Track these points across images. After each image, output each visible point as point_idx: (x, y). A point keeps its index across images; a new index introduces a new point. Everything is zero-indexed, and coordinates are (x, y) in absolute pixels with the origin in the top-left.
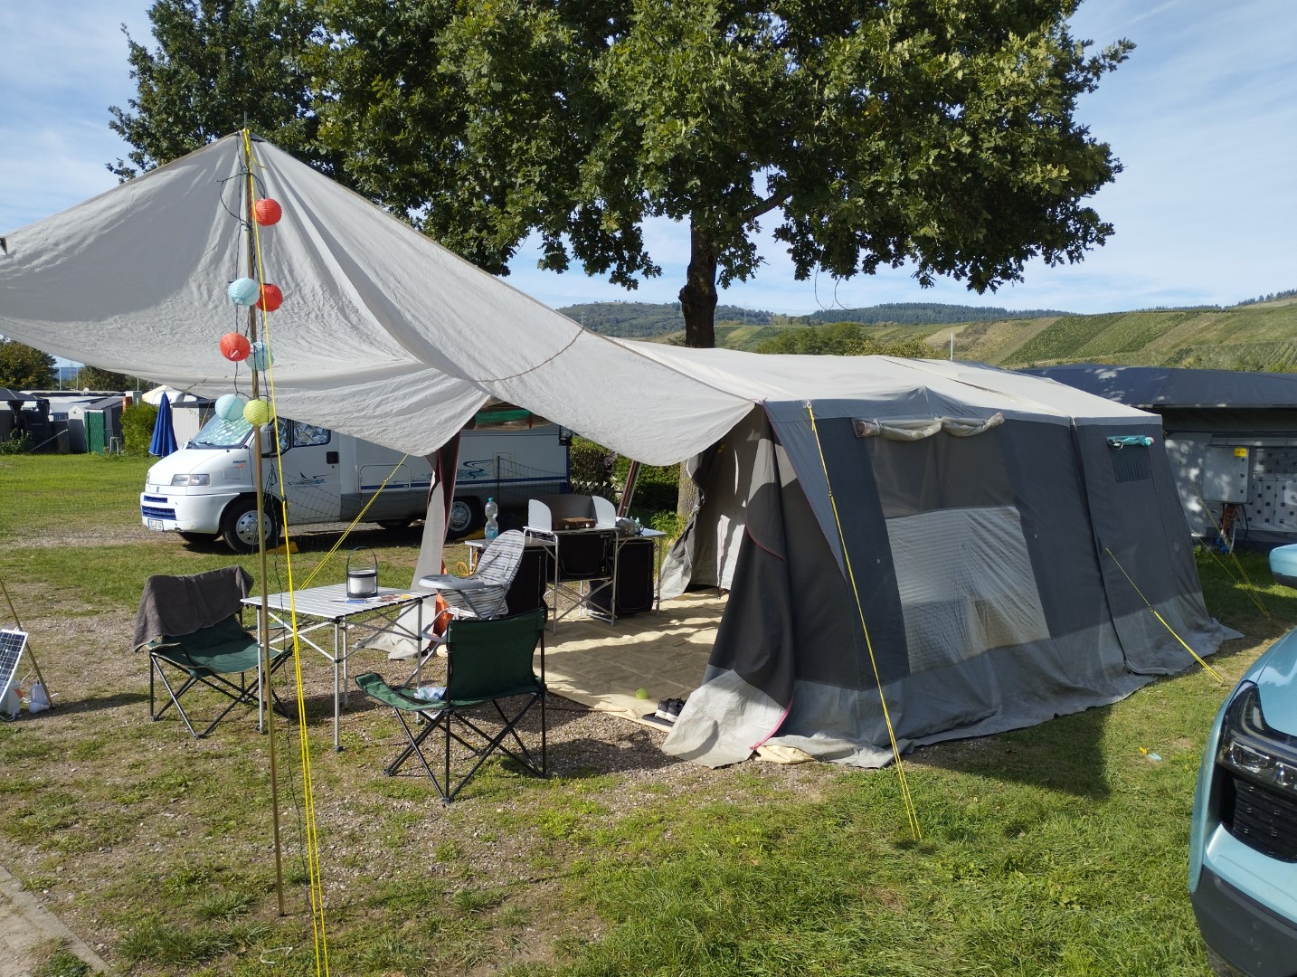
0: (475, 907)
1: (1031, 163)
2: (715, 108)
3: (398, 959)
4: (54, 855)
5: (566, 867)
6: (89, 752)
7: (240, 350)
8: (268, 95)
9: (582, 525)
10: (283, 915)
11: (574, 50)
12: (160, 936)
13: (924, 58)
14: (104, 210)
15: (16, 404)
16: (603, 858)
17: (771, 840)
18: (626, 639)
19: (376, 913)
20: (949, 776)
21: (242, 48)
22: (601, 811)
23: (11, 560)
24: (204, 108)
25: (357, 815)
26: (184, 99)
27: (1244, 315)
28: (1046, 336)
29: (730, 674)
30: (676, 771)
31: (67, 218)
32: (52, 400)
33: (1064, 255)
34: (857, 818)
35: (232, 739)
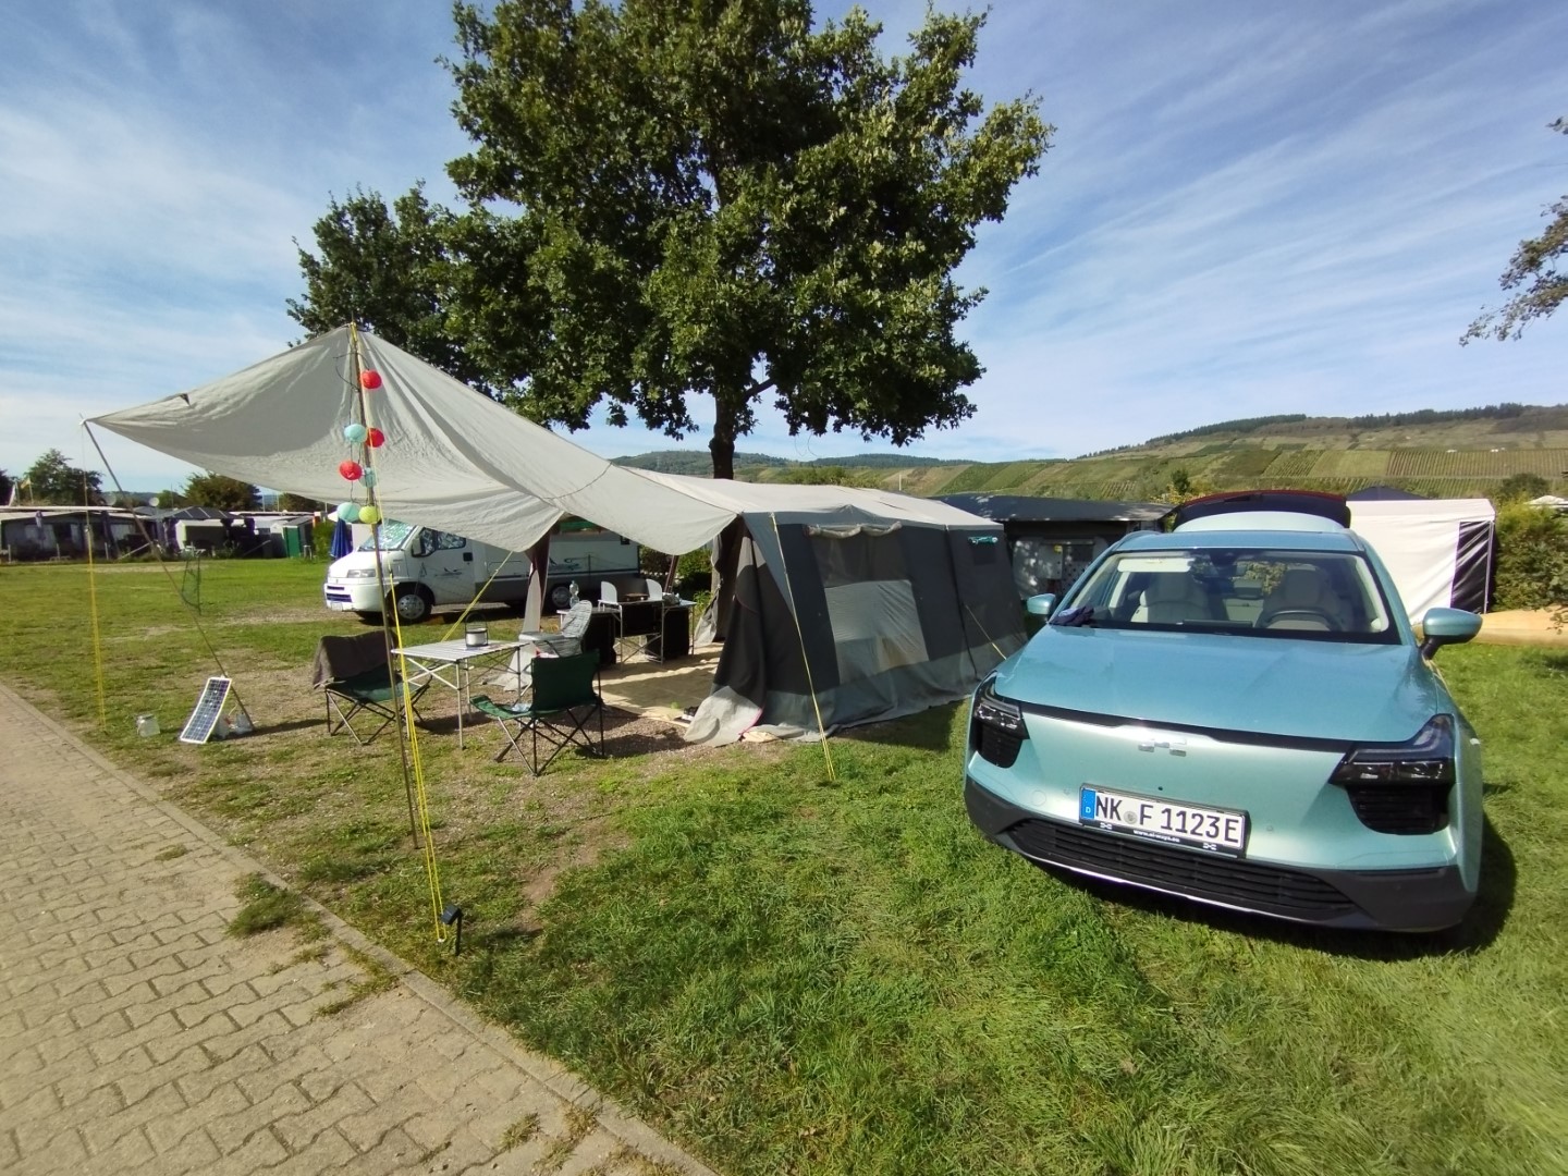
0: (546, 836)
1: (923, 364)
2: (721, 318)
3: (494, 868)
4: (253, 823)
5: (611, 809)
6: (280, 758)
7: (353, 472)
8: (413, 294)
9: (638, 598)
10: (417, 848)
11: (627, 273)
12: (329, 865)
13: (858, 292)
14: (259, 376)
15: (227, 522)
16: (635, 803)
17: (744, 786)
18: (670, 673)
19: (481, 843)
20: (859, 743)
21: (390, 260)
22: (637, 776)
23: (224, 634)
24: (361, 304)
25: (474, 786)
26: (346, 296)
27: (1080, 465)
28: (962, 477)
29: (727, 688)
30: (692, 750)
31: (232, 380)
32: (256, 519)
33: (947, 423)
34: (799, 771)
35: (387, 745)
